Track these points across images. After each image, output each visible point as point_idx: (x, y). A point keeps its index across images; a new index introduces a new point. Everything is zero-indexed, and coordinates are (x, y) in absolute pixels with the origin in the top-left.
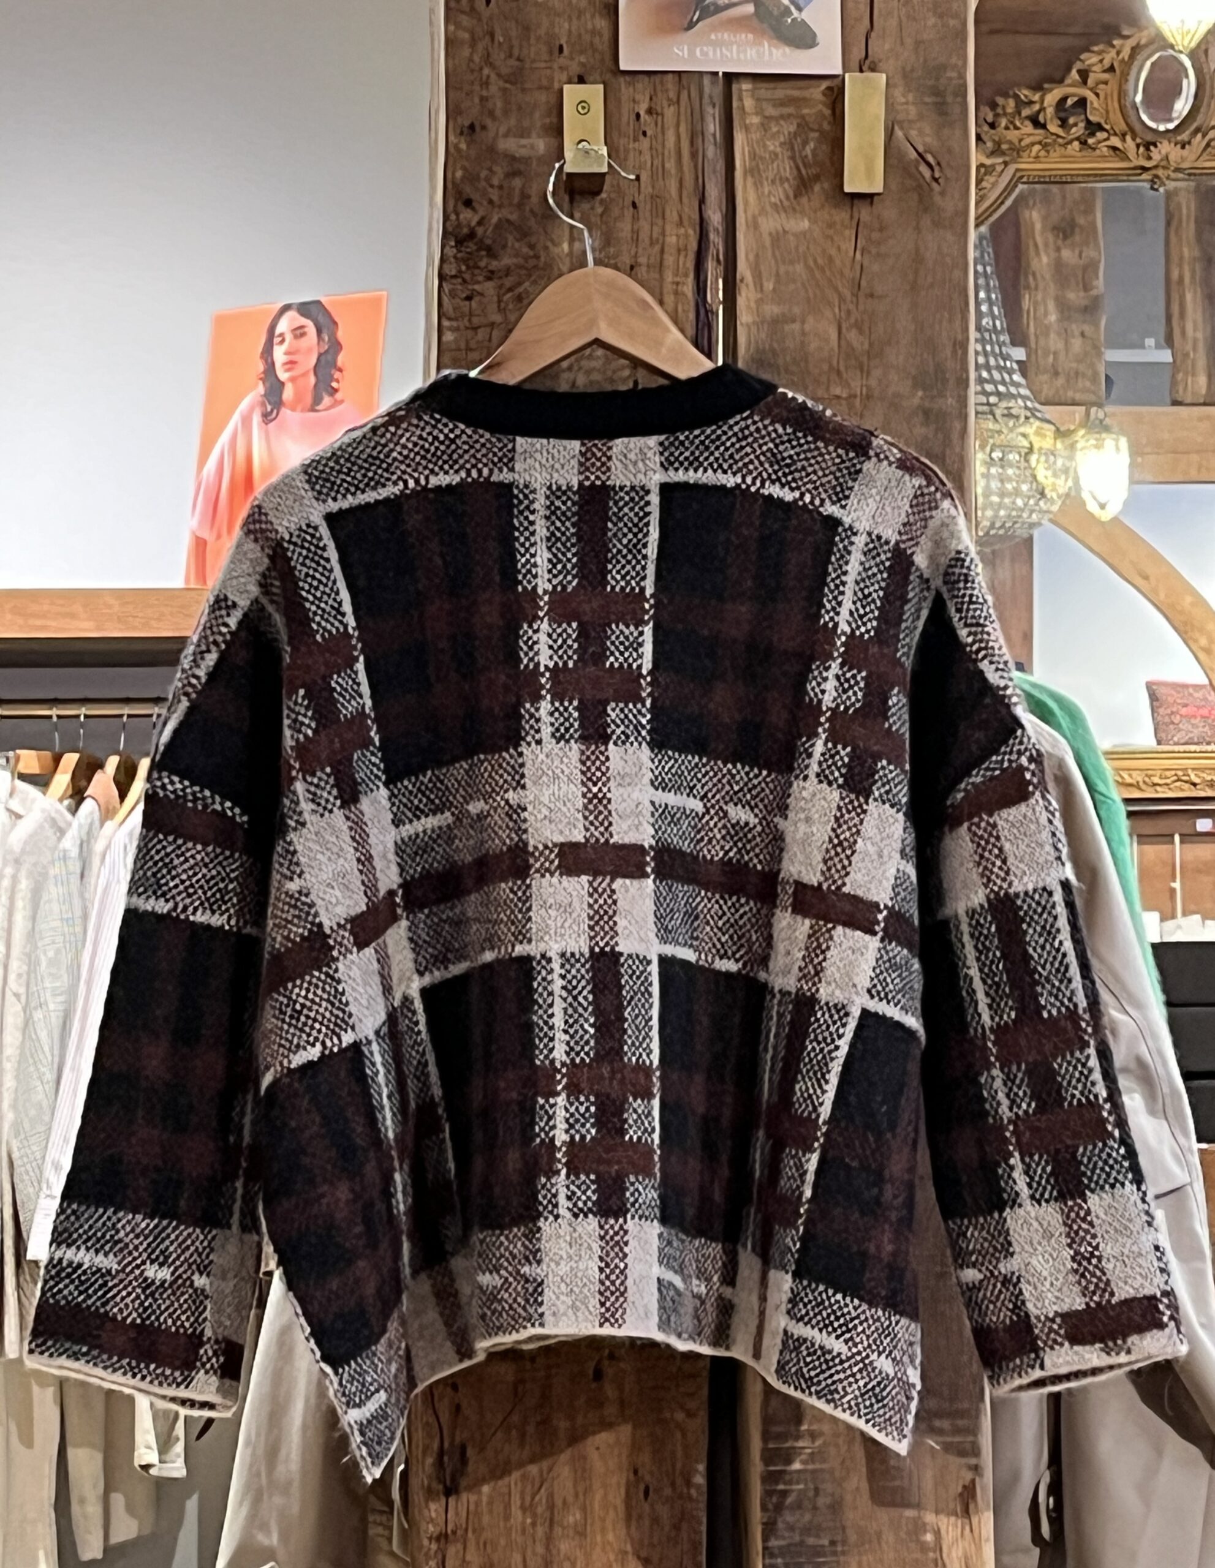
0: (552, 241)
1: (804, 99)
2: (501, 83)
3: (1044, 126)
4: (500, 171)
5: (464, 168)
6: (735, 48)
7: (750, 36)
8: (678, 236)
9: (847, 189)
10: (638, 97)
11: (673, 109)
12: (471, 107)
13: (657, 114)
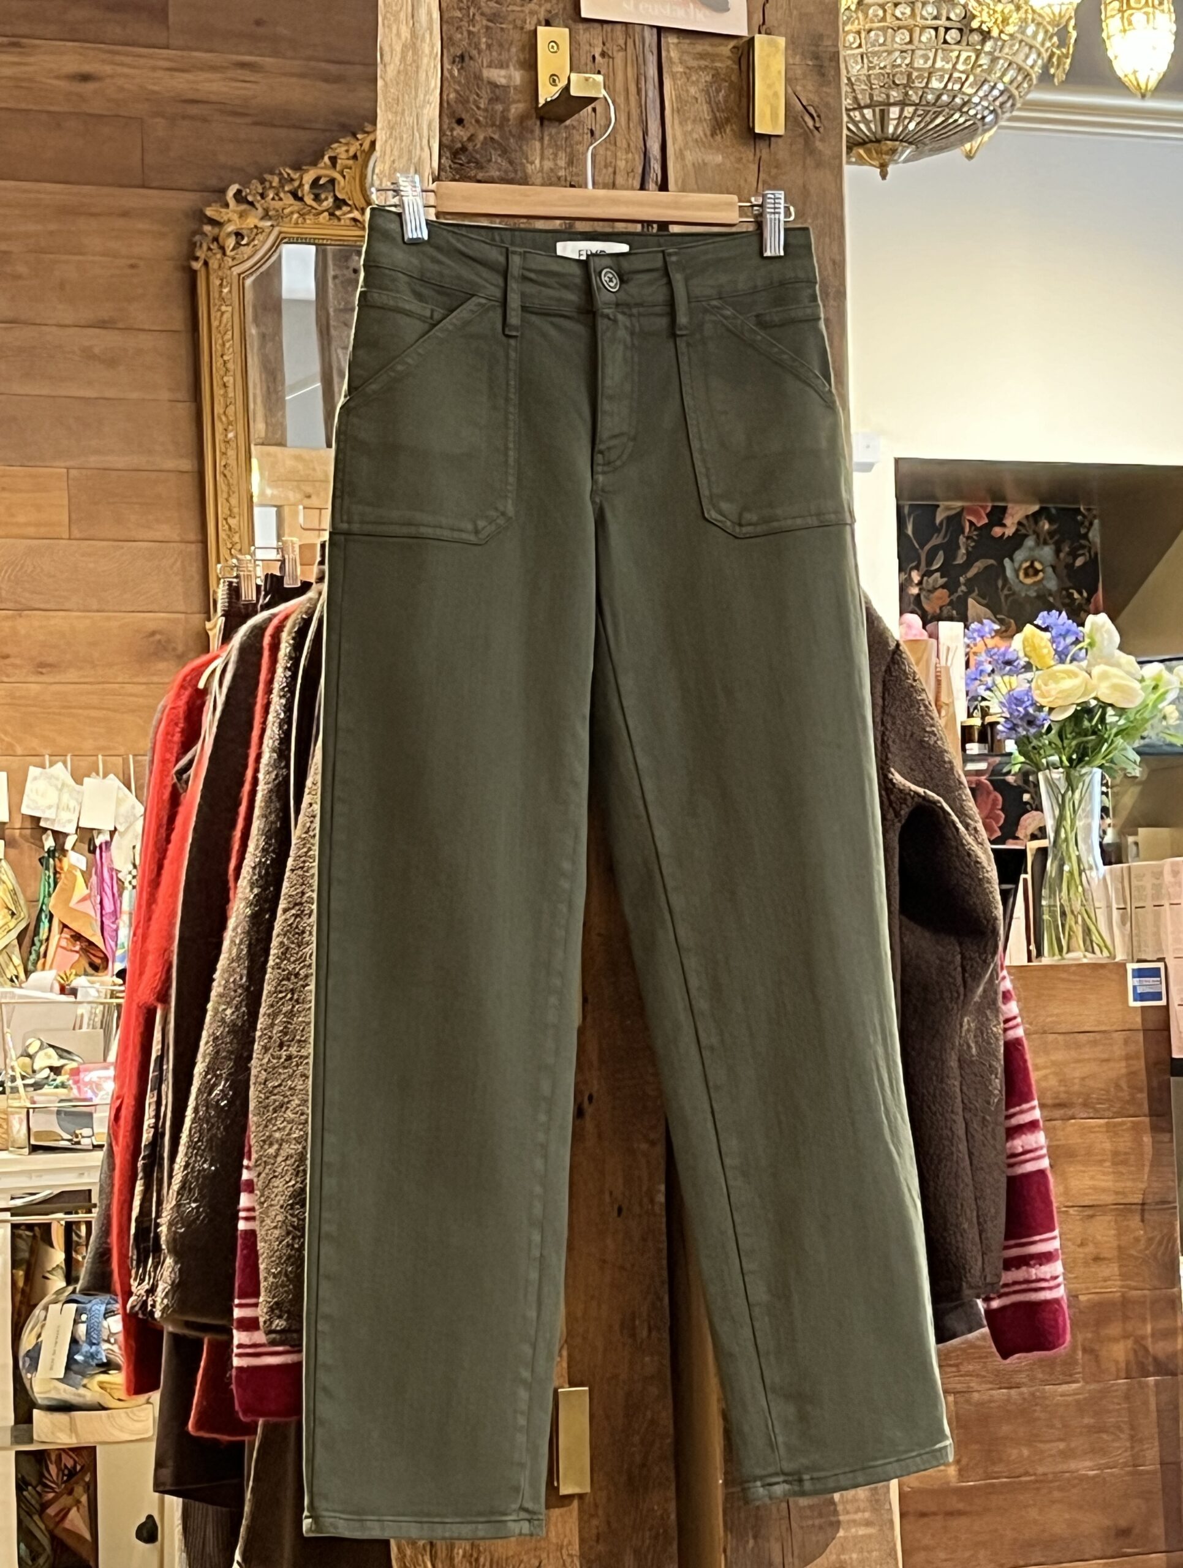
0: (527, 159)
1: (717, 55)
2: (485, 22)
3: (301, 199)
4: (485, 93)
5: (457, 92)
6: (668, 7)
8: (627, 162)
9: (757, 131)
10: (596, 42)
11: (621, 54)
12: (461, 40)
13: (609, 57)
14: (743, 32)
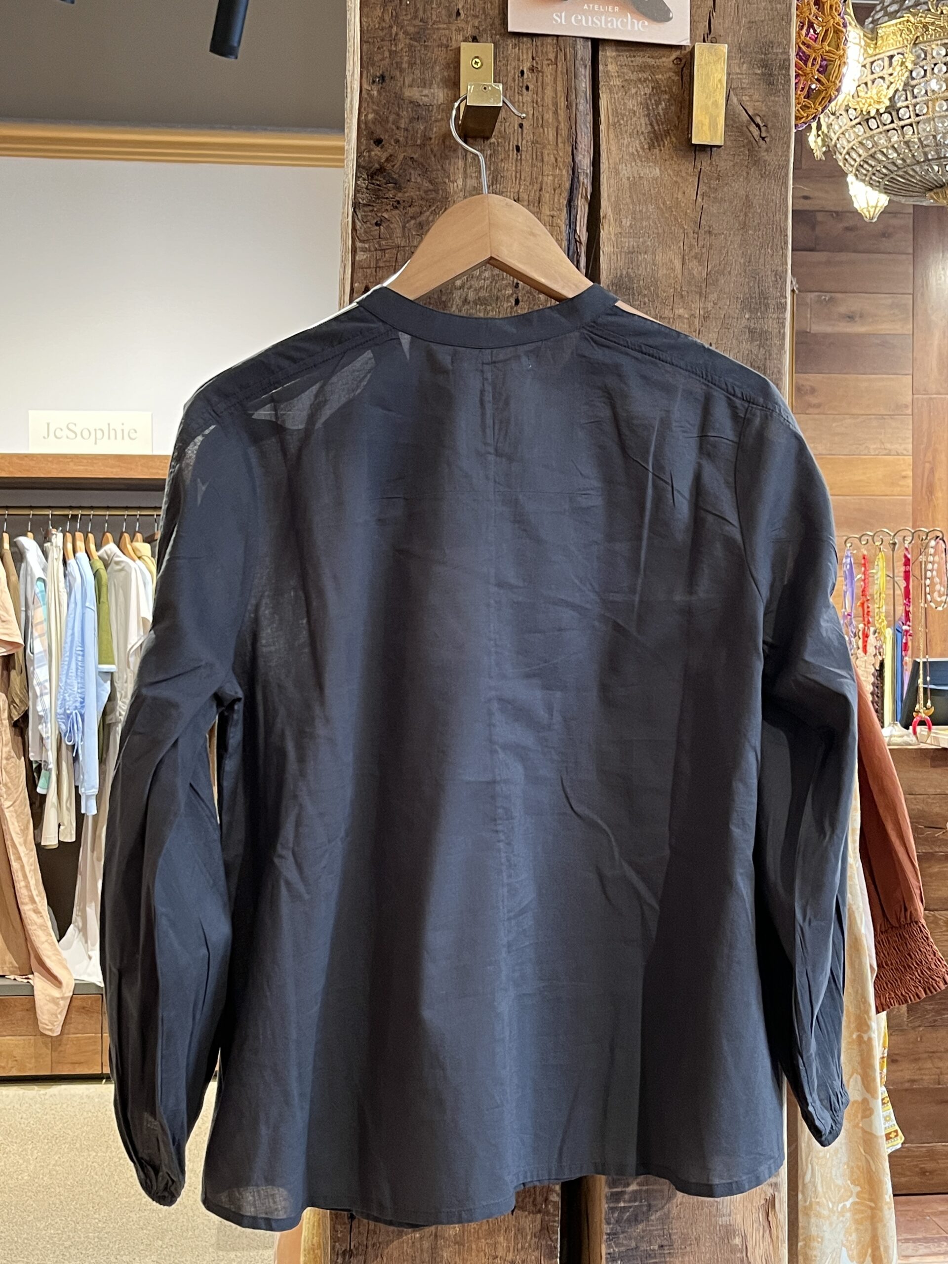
0: (449, 177)
1: (659, 67)
2: (408, 41)
4: (406, 114)
5: (375, 112)
6: (603, 18)
7: (617, 9)
8: (554, 176)
9: (694, 142)
10: (524, 56)
11: (550, 67)
12: (381, 60)
13: (538, 71)
14: (686, 42)
